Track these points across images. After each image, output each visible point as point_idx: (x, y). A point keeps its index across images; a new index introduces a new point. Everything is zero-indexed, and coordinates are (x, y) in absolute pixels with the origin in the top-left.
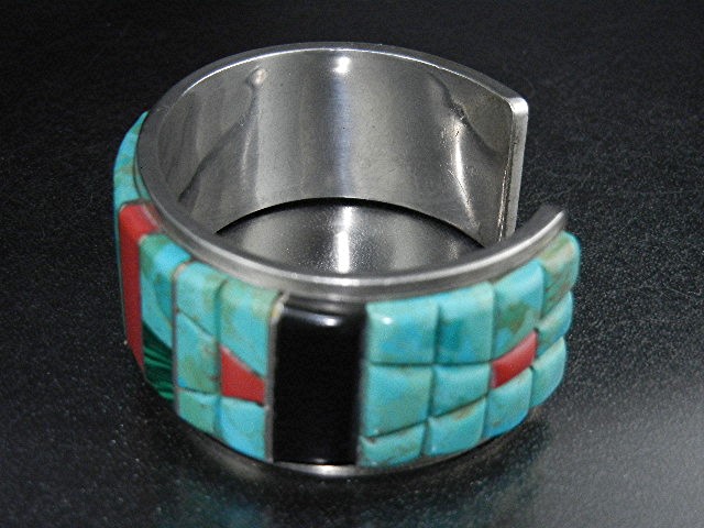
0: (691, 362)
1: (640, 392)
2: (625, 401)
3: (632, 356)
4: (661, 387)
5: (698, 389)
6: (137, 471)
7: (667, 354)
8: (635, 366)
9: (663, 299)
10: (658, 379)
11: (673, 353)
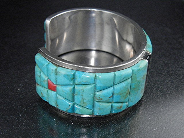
0: (164, 89)
1: (152, 97)
2: (149, 100)
3: (149, 89)
4: (157, 96)
5: (167, 96)
6: (24, 122)
7: (158, 88)
8: (150, 91)
9: (157, 74)
10: (156, 94)
11: (160, 87)
